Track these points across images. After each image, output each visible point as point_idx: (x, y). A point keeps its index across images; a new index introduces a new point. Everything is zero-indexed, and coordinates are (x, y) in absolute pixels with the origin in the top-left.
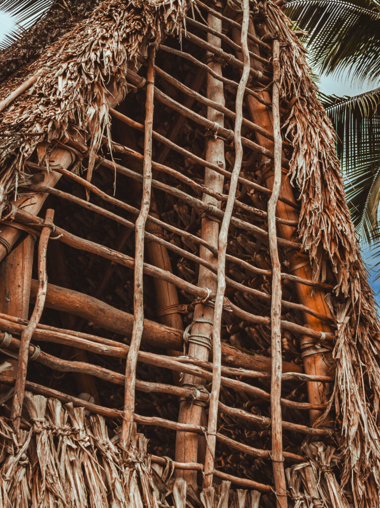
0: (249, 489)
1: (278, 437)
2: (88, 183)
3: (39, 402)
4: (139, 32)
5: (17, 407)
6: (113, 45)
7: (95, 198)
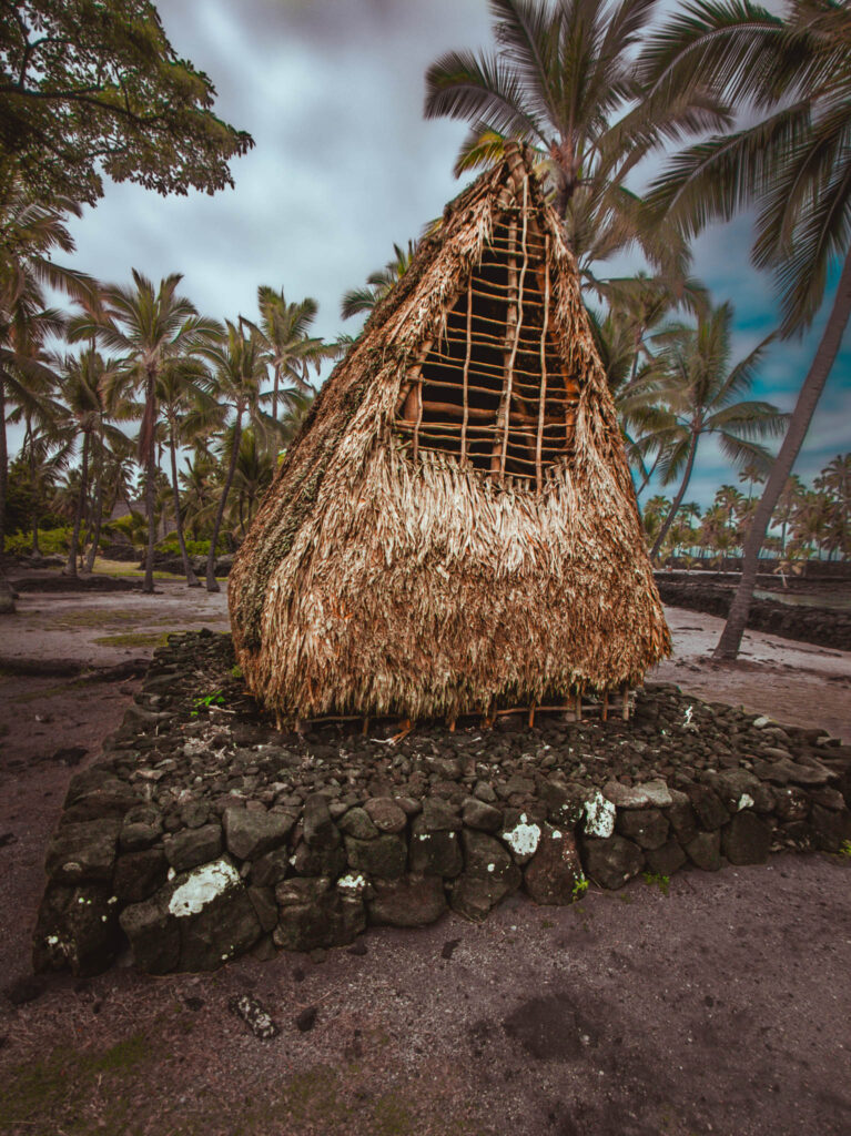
0: (524, 479)
1: (539, 456)
2: (440, 355)
3: (424, 454)
4: (457, 269)
5: (416, 457)
6: (445, 281)
7: (445, 361)
